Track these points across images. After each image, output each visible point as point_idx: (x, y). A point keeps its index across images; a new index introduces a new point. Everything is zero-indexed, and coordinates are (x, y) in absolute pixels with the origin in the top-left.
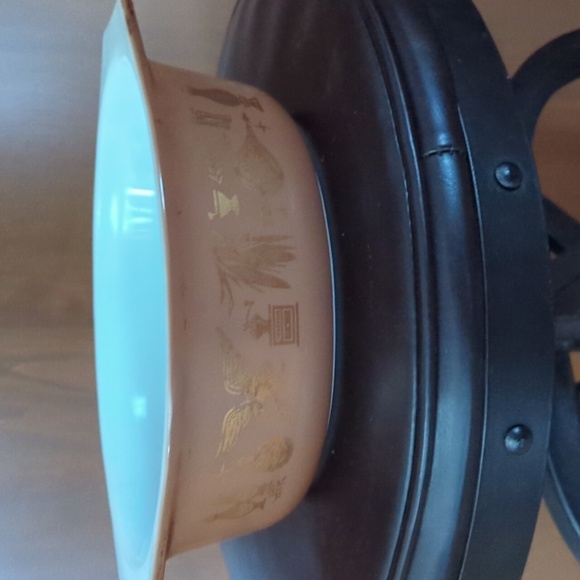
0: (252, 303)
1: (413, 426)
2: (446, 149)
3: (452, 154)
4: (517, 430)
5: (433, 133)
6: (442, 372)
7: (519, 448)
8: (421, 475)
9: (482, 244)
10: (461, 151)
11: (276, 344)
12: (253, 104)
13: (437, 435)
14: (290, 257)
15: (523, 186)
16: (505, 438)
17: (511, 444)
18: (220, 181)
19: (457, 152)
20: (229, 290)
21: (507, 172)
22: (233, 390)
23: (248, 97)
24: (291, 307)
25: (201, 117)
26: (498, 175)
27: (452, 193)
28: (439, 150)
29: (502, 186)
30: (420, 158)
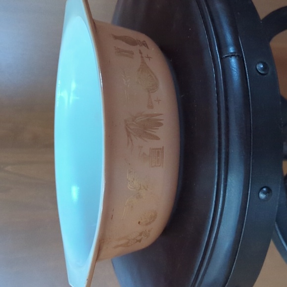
0: (142, 147)
1: (216, 187)
2: (234, 54)
3: (236, 57)
4: (265, 189)
5: (227, 47)
6: (230, 161)
7: (266, 198)
8: (219, 210)
9: (250, 100)
10: (240, 55)
11: (152, 167)
12: (144, 44)
13: (227, 191)
14: (161, 124)
15: (269, 73)
16: (259, 193)
17: (262, 196)
18: (129, 86)
19: (238, 56)
20: (132, 140)
21: (262, 66)
22: (132, 188)
23: (142, 40)
24: (160, 149)
25: (120, 52)
26: (257, 67)
27: (236, 75)
28: (230, 54)
29: (259, 73)
30: (221, 59)
